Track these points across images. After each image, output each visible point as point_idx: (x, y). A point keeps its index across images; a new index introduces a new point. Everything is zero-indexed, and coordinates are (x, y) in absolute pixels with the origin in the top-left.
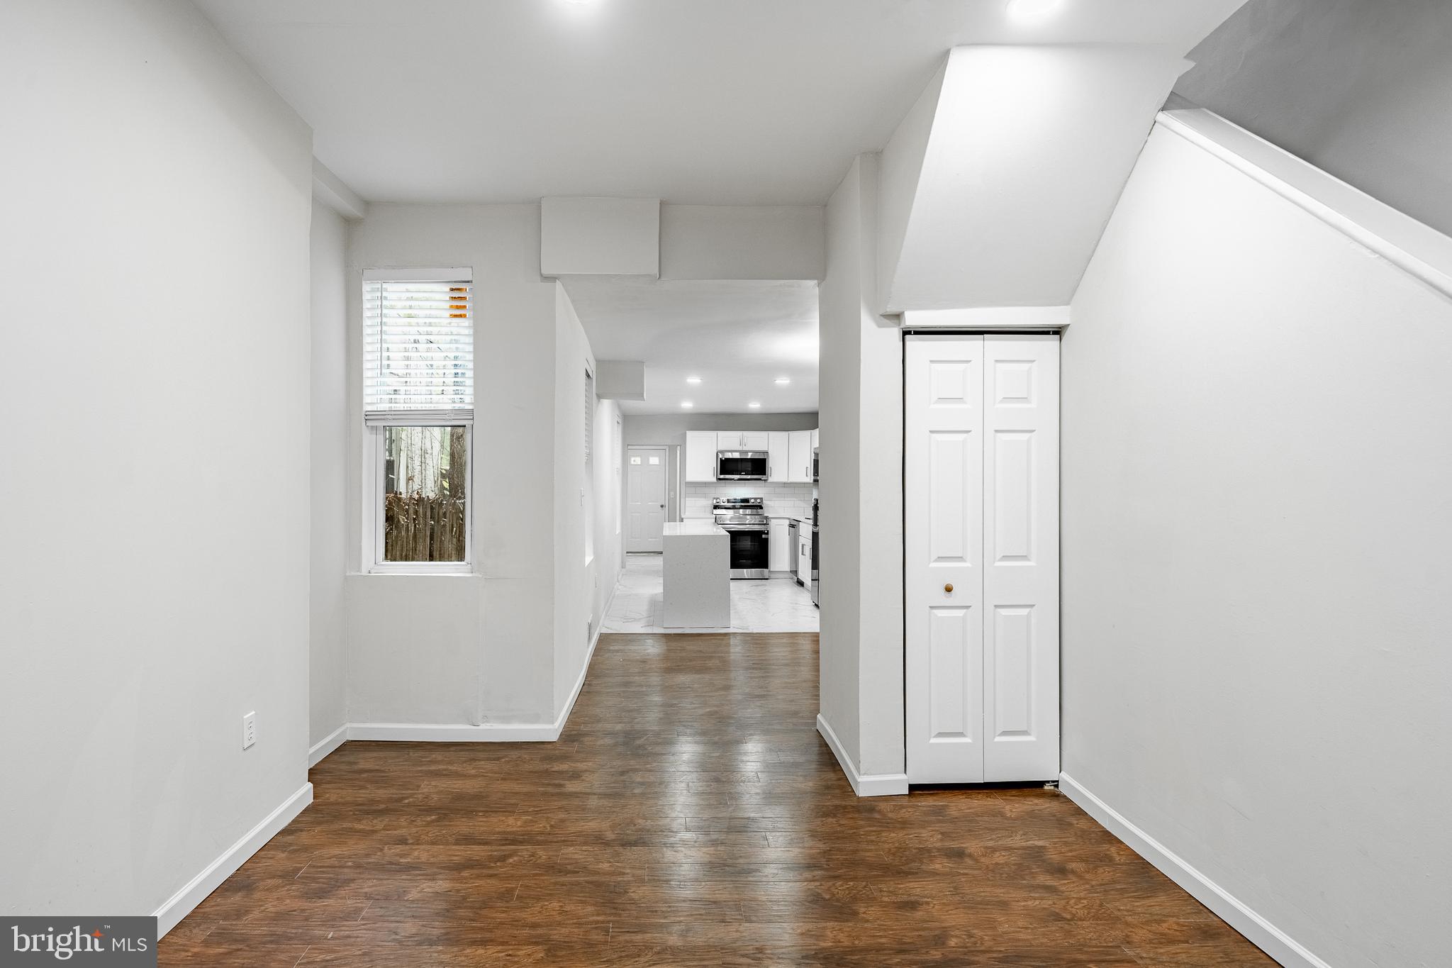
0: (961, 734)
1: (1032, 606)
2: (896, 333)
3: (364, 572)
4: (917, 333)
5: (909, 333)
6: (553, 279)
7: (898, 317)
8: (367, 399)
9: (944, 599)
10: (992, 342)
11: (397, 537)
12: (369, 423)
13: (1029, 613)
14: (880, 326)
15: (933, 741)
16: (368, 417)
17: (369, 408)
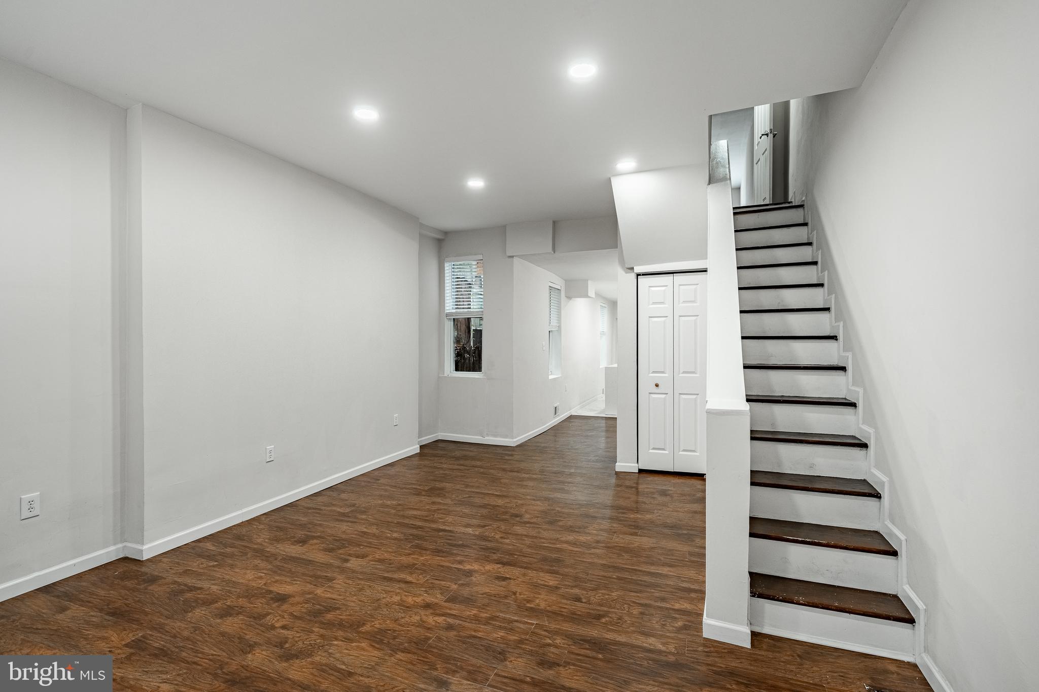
0: (663, 449)
1: (698, 394)
2: (633, 276)
3: (446, 375)
4: (643, 275)
5: (640, 275)
6: (512, 257)
7: (632, 269)
8: (447, 308)
9: (655, 390)
10: (678, 277)
11: (464, 363)
12: (448, 317)
13: (697, 397)
14: (626, 273)
15: (651, 451)
16: (447, 315)
17: (448, 311)
